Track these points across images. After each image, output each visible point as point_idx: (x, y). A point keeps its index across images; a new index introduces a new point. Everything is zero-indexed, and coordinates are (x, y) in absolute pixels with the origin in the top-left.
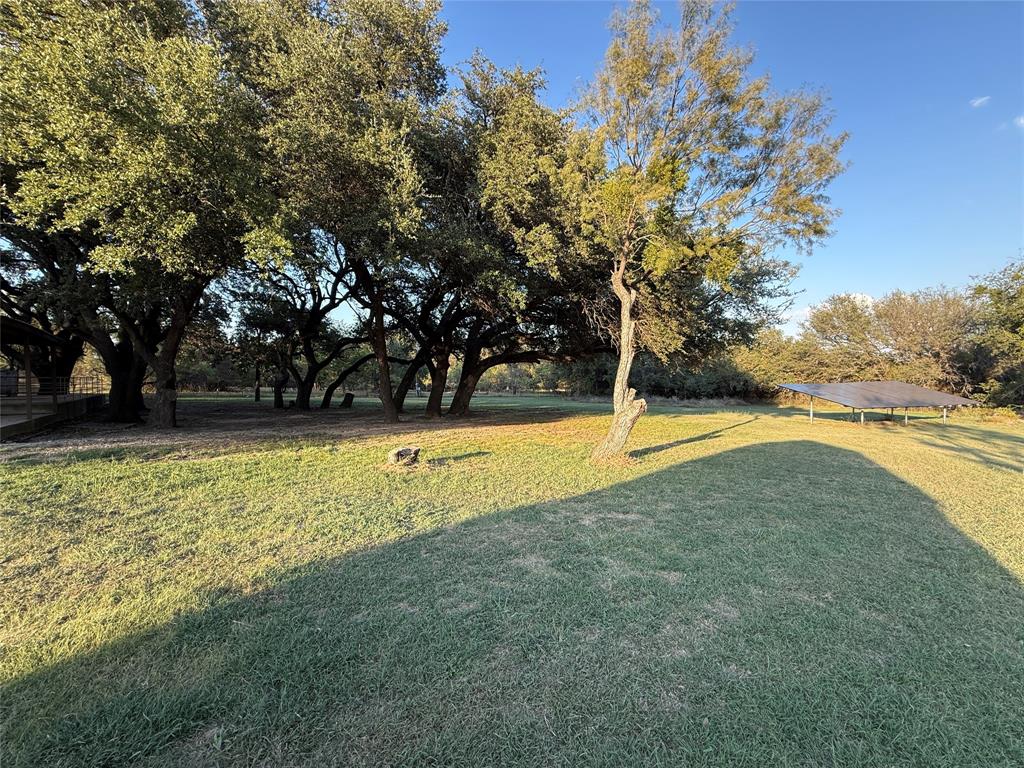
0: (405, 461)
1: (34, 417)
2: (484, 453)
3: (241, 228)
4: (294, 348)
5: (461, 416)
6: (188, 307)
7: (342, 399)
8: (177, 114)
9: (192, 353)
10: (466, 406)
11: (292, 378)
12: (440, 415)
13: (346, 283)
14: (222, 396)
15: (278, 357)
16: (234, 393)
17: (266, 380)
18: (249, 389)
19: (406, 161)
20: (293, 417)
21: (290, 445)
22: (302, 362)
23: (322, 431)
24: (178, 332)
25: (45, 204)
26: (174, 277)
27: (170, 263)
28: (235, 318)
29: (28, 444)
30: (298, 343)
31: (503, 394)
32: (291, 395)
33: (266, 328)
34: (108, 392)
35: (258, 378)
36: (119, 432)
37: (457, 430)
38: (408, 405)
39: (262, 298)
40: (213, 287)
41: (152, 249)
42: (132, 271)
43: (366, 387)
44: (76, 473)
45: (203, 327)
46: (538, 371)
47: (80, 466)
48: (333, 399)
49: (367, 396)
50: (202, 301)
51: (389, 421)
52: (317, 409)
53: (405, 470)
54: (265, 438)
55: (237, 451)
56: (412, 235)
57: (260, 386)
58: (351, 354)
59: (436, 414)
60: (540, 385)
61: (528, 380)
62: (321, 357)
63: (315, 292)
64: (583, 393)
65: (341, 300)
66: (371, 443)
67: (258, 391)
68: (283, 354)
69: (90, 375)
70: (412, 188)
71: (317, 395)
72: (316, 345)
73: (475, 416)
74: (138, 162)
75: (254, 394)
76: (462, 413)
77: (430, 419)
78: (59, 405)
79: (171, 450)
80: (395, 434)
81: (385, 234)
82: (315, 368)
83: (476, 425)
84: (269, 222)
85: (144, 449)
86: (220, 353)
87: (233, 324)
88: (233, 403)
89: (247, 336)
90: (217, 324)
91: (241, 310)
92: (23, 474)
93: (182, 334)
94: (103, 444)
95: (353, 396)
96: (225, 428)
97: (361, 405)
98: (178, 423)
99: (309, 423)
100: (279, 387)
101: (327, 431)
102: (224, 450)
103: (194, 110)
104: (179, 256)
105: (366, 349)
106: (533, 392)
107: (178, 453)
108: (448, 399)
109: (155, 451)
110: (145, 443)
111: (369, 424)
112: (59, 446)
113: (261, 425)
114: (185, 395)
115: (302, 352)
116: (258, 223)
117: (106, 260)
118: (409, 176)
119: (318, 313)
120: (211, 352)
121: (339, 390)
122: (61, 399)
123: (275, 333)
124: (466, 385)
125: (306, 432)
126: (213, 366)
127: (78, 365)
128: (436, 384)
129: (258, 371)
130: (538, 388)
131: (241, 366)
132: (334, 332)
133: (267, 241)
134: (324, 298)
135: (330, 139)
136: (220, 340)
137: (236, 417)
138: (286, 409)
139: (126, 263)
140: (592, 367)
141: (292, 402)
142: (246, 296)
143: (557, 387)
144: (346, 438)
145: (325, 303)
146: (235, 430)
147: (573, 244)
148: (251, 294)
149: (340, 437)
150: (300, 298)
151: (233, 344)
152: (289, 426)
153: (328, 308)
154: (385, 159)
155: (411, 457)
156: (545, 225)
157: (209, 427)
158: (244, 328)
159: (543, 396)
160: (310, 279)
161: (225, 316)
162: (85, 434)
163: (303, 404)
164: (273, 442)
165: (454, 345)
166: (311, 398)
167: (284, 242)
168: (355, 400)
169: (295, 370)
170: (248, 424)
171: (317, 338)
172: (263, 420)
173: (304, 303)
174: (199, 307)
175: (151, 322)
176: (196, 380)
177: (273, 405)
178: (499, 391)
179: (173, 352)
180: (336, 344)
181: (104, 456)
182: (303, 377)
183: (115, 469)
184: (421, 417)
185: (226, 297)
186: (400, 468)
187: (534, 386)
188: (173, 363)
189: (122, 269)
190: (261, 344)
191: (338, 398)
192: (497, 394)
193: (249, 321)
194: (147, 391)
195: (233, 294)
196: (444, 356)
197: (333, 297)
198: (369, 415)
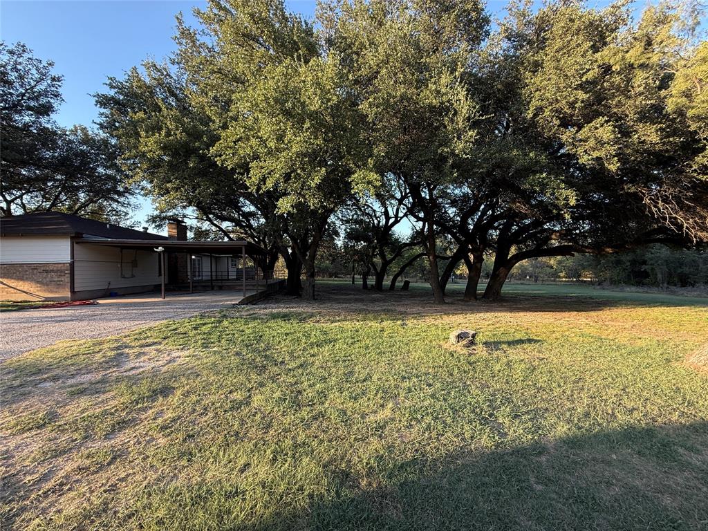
0: (465, 342)
1: (259, 291)
2: (536, 341)
3: (349, 173)
4: (374, 251)
5: (494, 301)
6: (320, 230)
7: (402, 284)
8: (315, 104)
9: (322, 256)
10: (498, 292)
11: (372, 270)
12: (476, 299)
13: (405, 205)
14: (336, 281)
15: (364, 257)
16: (341, 279)
17: (357, 271)
18: (349, 276)
19: (462, 94)
20: (373, 296)
21: (375, 318)
22: (377, 260)
23: (393, 308)
24: (316, 245)
25: (259, 178)
26: (314, 212)
27: (313, 203)
28: (342, 235)
29: (255, 306)
30: (376, 248)
31: (525, 282)
32: (372, 281)
33: (358, 240)
34: (286, 278)
35: (353, 270)
36: (290, 301)
37: (496, 314)
38: (449, 290)
39: (356, 222)
40: (332, 218)
41: (304, 196)
42: (295, 211)
43: (416, 276)
44: (270, 327)
45: (327, 241)
46: (559, 263)
47: (272, 323)
48: (397, 284)
49: (416, 282)
50: (327, 227)
51: (437, 302)
52: (386, 291)
53: (465, 351)
54: (360, 311)
55: (345, 320)
56: (466, 155)
57: (354, 275)
58: (407, 254)
59: (473, 298)
60: (562, 274)
61: (548, 270)
62: (389, 257)
63: (386, 213)
64: (614, 283)
65: (402, 218)
66: (430, 321)
67: (353, 277)
68: (367, 255)
69: (281, 271)
70: (467, 115)
71: (387, 282)
72: (387, 250)
73: (507, 301)
74: (298, 142)
75: (351, 280)
76: (494, 299)
77: (467, 301)
78: (269, 285)
79: (312, 316)
80: (445, 314)
81: (444, 159)
82: (386, 263)
83: (511, 310)
84: (365, 165)
85: (300, 314)
86: (334, 256)
87: (341, 238)
88: (341, 285)
89: (348, 245)
90: (334, 239)
91: (345, 230)
92: (250, 326)
93: (318, 246)
94: (283, 309)
95: (409, 282)
96: (338, 301)
97: (414, 288)
98: (316, 297)
99: (384, 301)
100: (365, 276)
101: (397, 308)
102: (338, 318)
103: (324, 99)
104: (316, 198)
105: (418, 250)
106: (555, 281)
107: (315, 318)
108: (482, 286)
109: (304, 315)
110: (300, 310)
111: (424, 304)
112: (266, 308)
113: (357, 301)
114: (320, 280)
115: (377, 254)
116: (359, 167)
117: (284, 206)
118: (464, 105)
119: (388, 228)
120: (330, 255)
121: (399, 278)
122: (270, 281)
123: (362, 242)
124: (498, 275)
125: (384, 308)
126: (332, 263)
127: (277, 264)
128: (472, 274)
129: (353, 266)
130: (559, 277)
131: (345, 263)
132: (397, 240)
133: (364, 178)
134: (391, 218)
135: (403, 98)
136: (335, 249)
137: (342, 294)
138: (369, 290)
139: (292, 206)
140: (626, 258)
141: (372, 285)
142: (347, 221)
143: (580, 276)
144: (410, 314)
145: (392, 221)
146: (343, 303)
147: (636, 132)
148: (351, 220)
149: (406, 314)
150: (376, 219)
151: (341, 250)
152: (372, 302)
153: (393, 224)
154: (444, 98)
155: (469, 340)
156: (601, 119)
157: (330, 300)
158: (347, 241)
159: (566, 284)
160: (384, 204)
161: (337, 234)
162: (277, 301)
163: (378, 287)
164: (364, 313)
165: (487, 244)
166: (383, 283)
167: (375, 176)
168: (411, 284)
169: (374, 265)
170: (350, 300)
171: (387, 244)
172: (357, 297)
173: (379, 222)
174: (326, 230)
175: (304, 240)
176: (324, 271)
177: (362, 287)
178: (520, 279)
179: (313, 257)
180: (398, 247)
181: (283, 317)
182: (379, 269)
183: (286, 326)
184: (460, 300)
185: (338, 223)
186: (460, 349)
187: (556, 275)
188: (314, 262)
189: (291, 209)
190: (355, 250)
191: (399, 284)
192: (519, 282)
193: (349, 236)
194: (303, 277)
195: (342, 220)
196: (479, 253)
197: (396, 216)
198: (422, 296)
